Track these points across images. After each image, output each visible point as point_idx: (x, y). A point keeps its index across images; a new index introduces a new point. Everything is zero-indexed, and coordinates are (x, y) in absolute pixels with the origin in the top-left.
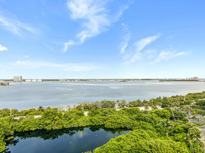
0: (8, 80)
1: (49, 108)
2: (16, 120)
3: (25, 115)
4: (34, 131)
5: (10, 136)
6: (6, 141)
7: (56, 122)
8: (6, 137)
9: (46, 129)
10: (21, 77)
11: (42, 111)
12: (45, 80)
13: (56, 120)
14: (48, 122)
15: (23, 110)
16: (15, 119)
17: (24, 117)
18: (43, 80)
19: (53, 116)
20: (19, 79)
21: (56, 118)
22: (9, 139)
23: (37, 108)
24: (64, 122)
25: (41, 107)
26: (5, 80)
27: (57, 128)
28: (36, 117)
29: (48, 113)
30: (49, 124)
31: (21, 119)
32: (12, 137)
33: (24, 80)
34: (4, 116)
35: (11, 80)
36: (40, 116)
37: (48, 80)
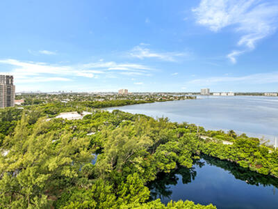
0: (196, 94)
1: (244, 135)
2: (202, 140)
3: (212, 136)
4: (222, 160)
5: (196, 155)
6: (193, 159)
7: (256, 160)
8: (193, 155)
9: (239, 164)
10: (208, 90)
11: (234, 137)
12: (239, 94)
13: (255, 157)
14: (243, 155)
15: (210, 130)
16: (202, 137)
17: (211, 138)
18: (235, 94)
19: (252, 150)
20: (207, 93)
21: (256, 154)
22: (195, 157)
23: (226, 132)
24: (271, 165)
25: (231, 132)
26: (193, 94)
27: (258, 170)
28: (225, 143)
29: (243, 142)
30: (244, 159)
31: (208, 140)
32: (198, 157)
33: (212, 94)
34: (192, 131)
35: (198, 93)
36: (231, 144)
37: (244, 94)
